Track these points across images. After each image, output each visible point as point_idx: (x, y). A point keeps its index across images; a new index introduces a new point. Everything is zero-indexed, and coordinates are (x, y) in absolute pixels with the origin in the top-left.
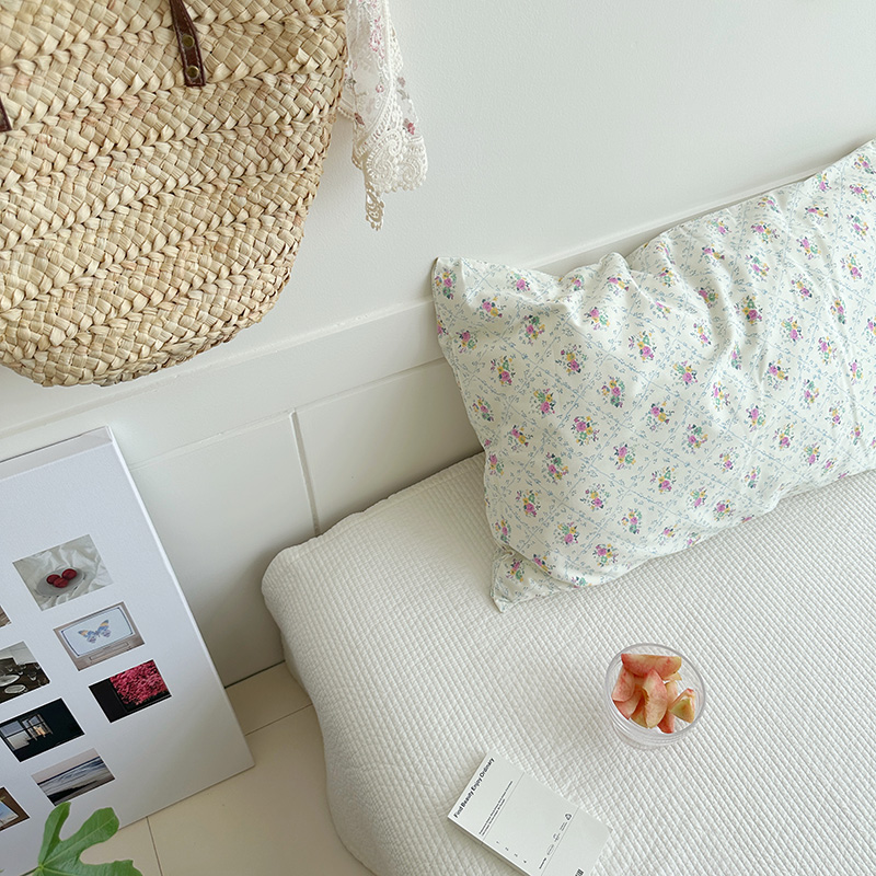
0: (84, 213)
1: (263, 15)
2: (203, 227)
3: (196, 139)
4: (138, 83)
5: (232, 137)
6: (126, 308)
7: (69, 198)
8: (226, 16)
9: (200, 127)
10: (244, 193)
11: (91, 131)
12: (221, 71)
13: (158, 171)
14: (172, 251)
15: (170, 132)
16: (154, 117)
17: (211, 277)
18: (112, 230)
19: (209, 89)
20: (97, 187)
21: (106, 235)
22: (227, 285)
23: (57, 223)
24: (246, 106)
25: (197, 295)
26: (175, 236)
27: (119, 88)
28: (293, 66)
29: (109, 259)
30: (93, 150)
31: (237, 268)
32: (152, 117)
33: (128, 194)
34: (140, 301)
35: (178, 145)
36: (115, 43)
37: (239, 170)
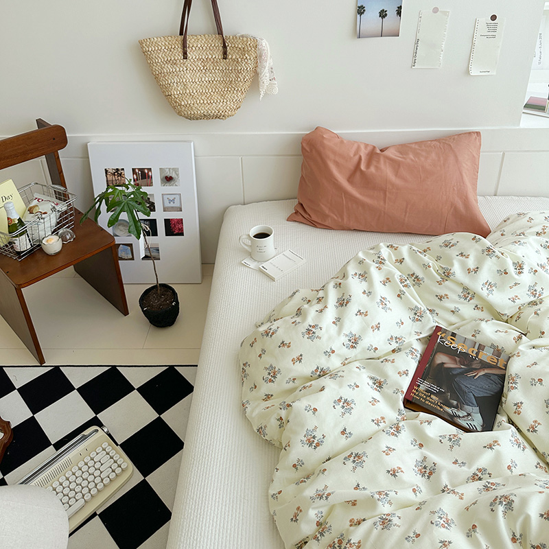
0: (197, 80)
1: (240, 46)
2: (220, 90)
3: (223, 71)
4: (214, 56)
5: (231, 72)
6: (198, 102)
7: (195, 76)
8: (233, 46)
9: (224, 68)
11: (203, 64)
12: (230, 57)
13: (214, 76)
14: (212, 93)
15: (218, 68)
16: (216, 64)
17: (219, 101)
18: (201, 85)
19: (227, 60)
20: (201, 76)
21: (199, 86)
22: (221, 104)
23: (191, 80)
24: (234, 65)
25: (214, 104)
26: (214, 90)
27: (210, 57)
28: (245, 57)
29: (198, 91)
30: (202, 68)
31: (225, 101)
33: (207, 79)
34: (202, 101)
35: (219, 71)
36: (211, 48)
37: (231, 79)
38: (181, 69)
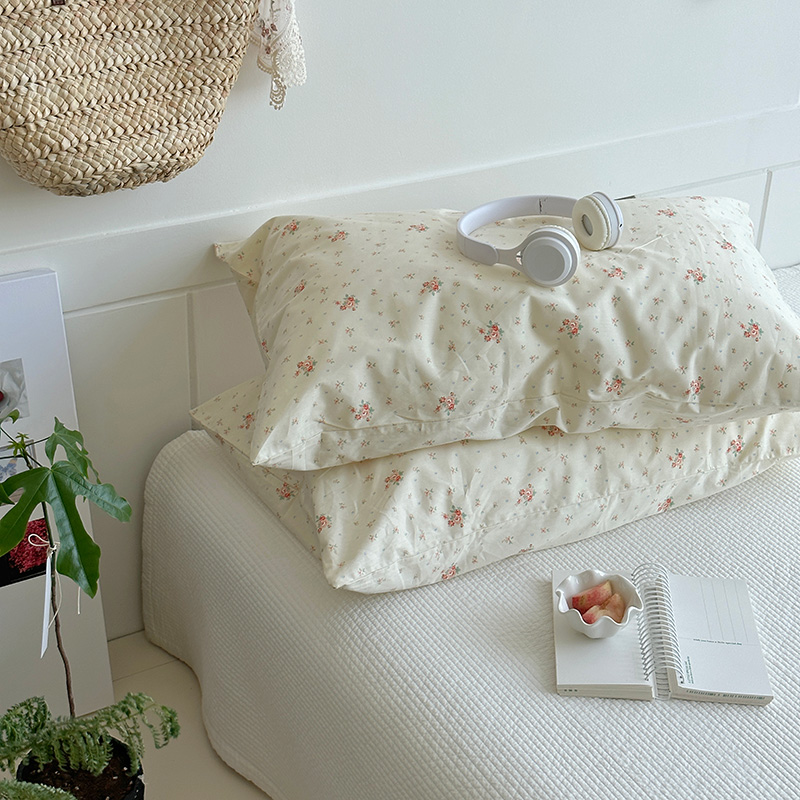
0: (93, 67)
2: (163, 89)
3: (166, 30)
5: (189, 30)
7: (85, 56)
9: (169, 22)
10: (192, 69)
11: (104, 15)
13: (139, 48)
14: (142, 101)
15: (151, 24)
16: (143, 12)
17: (166, 123)
18: (108, 81)
20: (102, 53)
21: (103, 83)
22: (177, 130)
23: (77, 70)
24: (201, 10)
25: (156, 133)
26: (145, 93)
29: (104, 100)
30: (104, 28)
31: (182, 119)
32: (141, 12)
33: (120, 61)
34: (120, 131)
35: (154, 33)
37: (191, 53)
38: (48, 37)
